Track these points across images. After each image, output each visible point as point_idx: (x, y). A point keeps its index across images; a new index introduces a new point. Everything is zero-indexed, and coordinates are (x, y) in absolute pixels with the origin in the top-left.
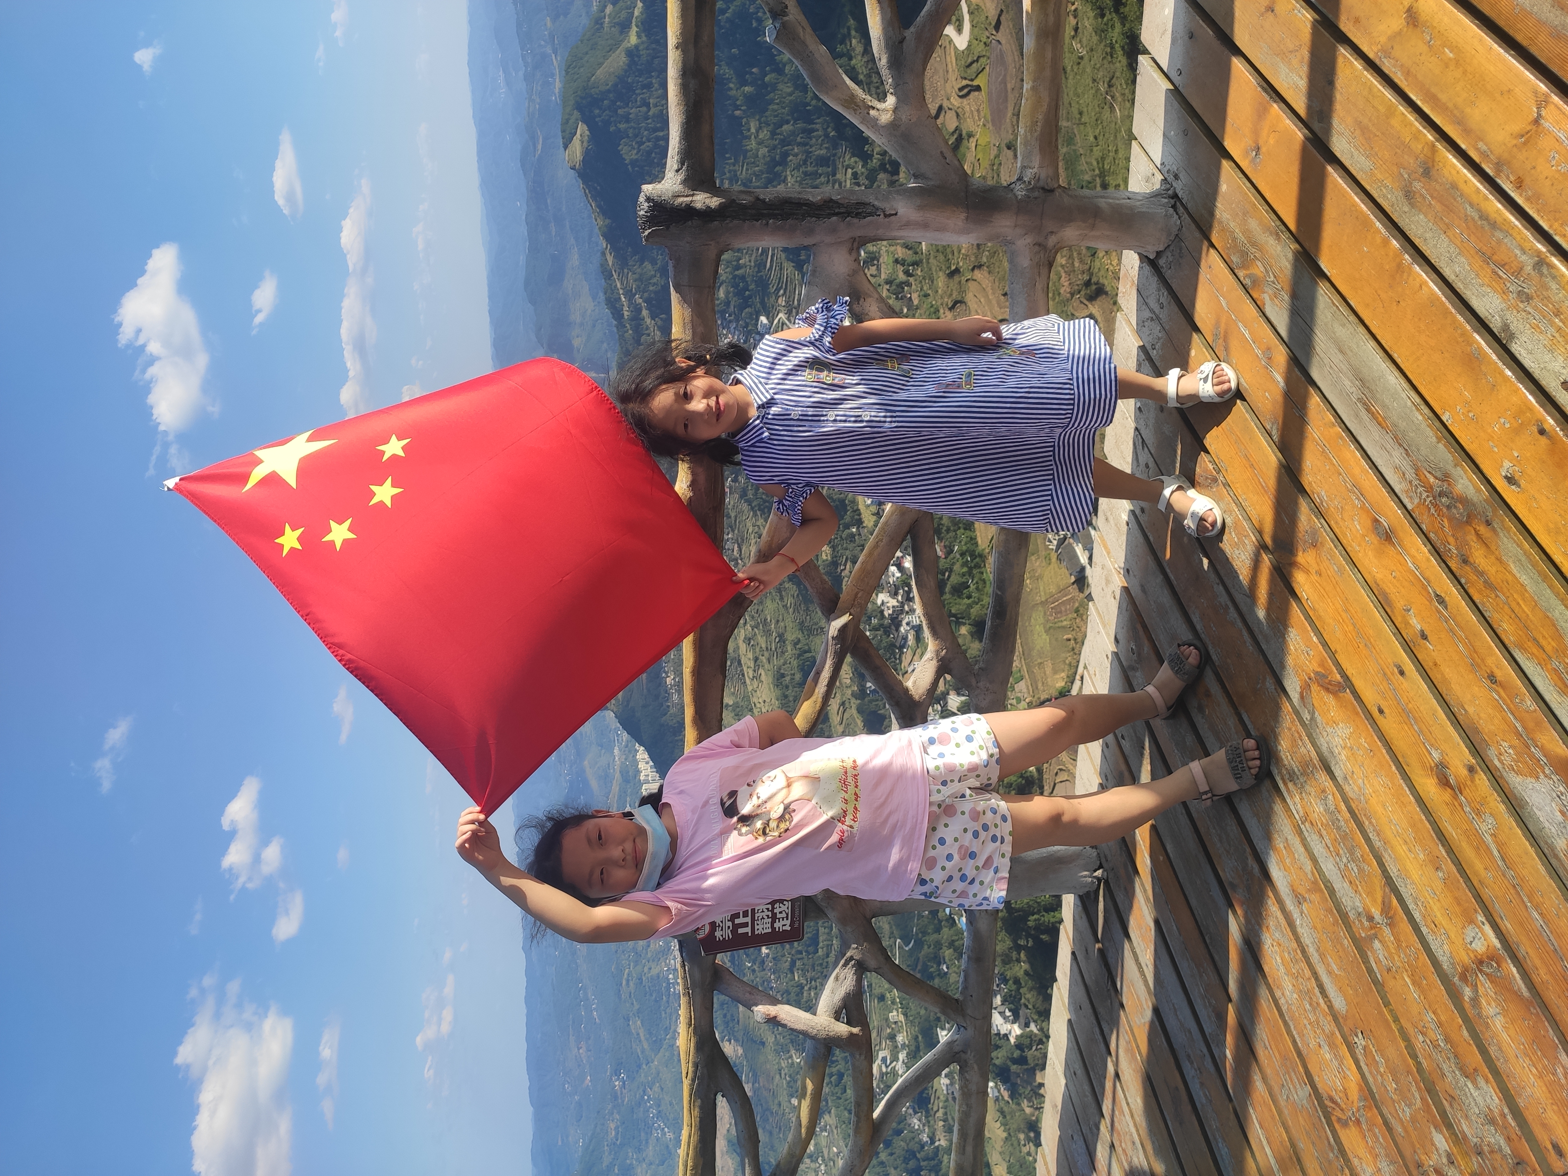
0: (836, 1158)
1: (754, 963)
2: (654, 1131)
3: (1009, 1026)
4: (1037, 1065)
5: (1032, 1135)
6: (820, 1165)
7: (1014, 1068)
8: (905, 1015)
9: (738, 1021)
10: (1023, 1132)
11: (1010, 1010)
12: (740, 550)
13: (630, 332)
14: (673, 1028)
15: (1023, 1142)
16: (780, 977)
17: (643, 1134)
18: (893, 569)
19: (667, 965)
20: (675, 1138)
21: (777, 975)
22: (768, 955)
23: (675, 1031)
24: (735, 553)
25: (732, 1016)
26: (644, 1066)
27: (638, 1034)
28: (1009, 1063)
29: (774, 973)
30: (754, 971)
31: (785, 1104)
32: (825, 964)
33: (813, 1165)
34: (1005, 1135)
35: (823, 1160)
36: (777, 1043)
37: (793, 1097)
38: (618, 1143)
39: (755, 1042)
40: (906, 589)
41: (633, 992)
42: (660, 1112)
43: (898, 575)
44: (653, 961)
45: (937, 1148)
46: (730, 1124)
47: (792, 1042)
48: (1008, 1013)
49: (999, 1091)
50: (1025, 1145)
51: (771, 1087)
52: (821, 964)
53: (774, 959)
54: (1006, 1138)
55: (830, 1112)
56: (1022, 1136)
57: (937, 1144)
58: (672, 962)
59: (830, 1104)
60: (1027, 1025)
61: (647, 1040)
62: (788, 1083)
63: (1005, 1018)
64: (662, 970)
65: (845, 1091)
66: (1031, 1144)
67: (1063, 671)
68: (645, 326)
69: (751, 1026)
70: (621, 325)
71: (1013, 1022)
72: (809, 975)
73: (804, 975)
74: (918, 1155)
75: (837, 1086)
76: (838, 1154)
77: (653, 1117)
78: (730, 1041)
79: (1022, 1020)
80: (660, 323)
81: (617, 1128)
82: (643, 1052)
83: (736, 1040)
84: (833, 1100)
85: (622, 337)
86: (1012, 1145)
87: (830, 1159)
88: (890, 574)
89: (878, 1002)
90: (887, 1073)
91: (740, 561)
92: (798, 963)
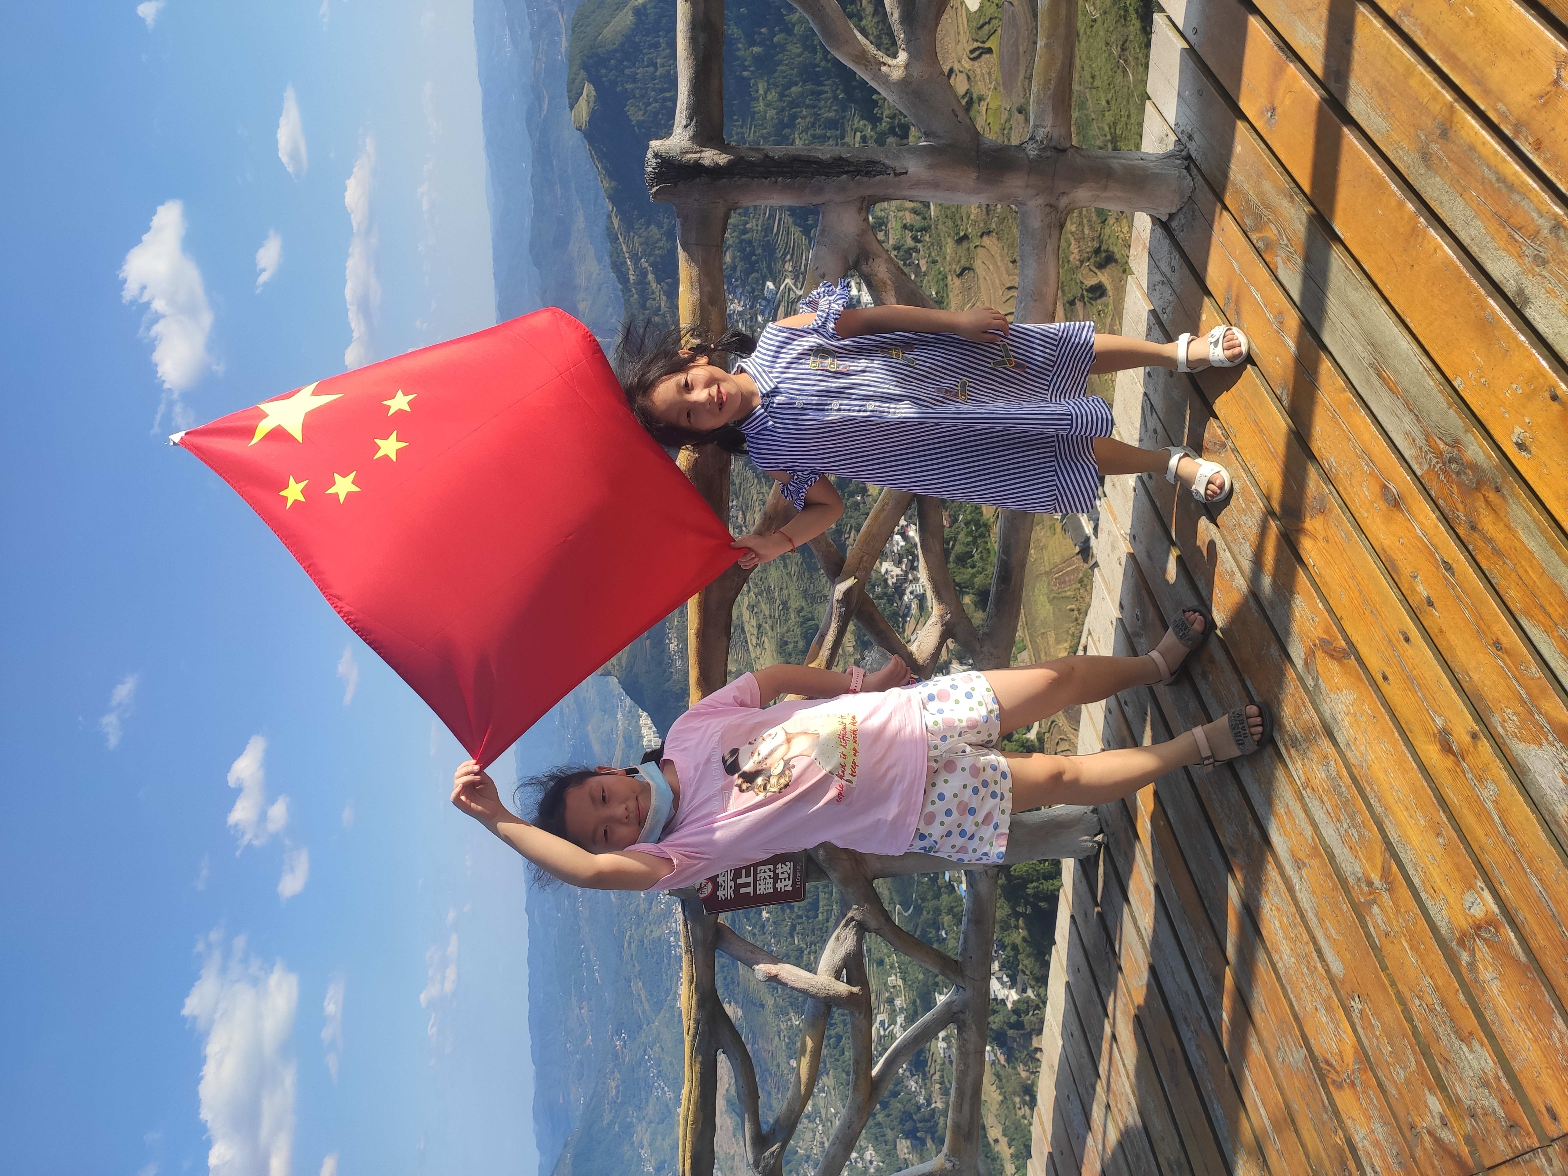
0: (833, 1119)
1: (754, 927)
2: (654, 1090)
3: (1006, 992)
4: (1033, 1030)
5: (1027, 1098)
6: (818, 1125)
7: (1011, 1032)
8: (904, 979)
9: (738, 983)
10: (1019, 1095)
11: (1007, 976)
12: (745, 518)
13: (636, 296)
14: (673, 990)
15: (1018, 1106)
16: (780, 941)
17: (643, 1093)
18: (897, 537)
19: (668, 928)
20: (675, 1098)
21: (777, 939)
22: (768, 919)
23: (676, 992)
24: (739, 520)
25: (732, 978)
26: (645, 1027)
27: (639, 995)
28: (1006, 1028)
29: (774, 937)
30: (754, 934)
31: (783, 1066)
32: (825, 929)
33: (811, 1126)
34: (1001, 1098)
35: (821, 1121)
36: (776, 1005)
37: (791, 1058)
38: (619, 1101)
39: (755, 1004)
40: (910, 557)
41: (634, 953)
42: (660, 1071)
43: (902, 543)
44: (655, 923)
45: (934, 1110)
46: (730, 1085)
47: (791, 1004)
48: (1005, 979)
49: (995, 1055)
50: (1020, 1108)
51: (770, 1048)
52: (821, 929)
53: (774, 923)
54: (1002, 1101)
55: (828, 1074)
56: (1017, 1100)
57: (933, 1106)
58: (674, 925)
59: (828, 1065)
60: (1024, 991)
61: (648, 1001)
62: (787, 1044)
63: (1003, 984)
64: (663, 933)
65: (843, 1054)
66: (1026, 1107)
67: (1066, 641)
68: (650, 291)
69: (751, 989)
70: (626, 289)
71: (1011, 988)
72: (808, 939)
73: (804, 939)
74: (915, 1117)
75: (835, 1048)
76: (835, 1115)
77: (653, 1077)
78: (730, 1003)
79: (1019, 986)
80: (665, 287)
81: (617, 1087)
82: (644, 1012)
83: (736, 1002)
84: (831, 1063)
85: (627, 301)
86: (1008, 1108)
87: (828, 1120)
88: (894, 542)
89: (877, 967)
90: (885, 1036)
91: (744, 529)
92: (798, 927)
